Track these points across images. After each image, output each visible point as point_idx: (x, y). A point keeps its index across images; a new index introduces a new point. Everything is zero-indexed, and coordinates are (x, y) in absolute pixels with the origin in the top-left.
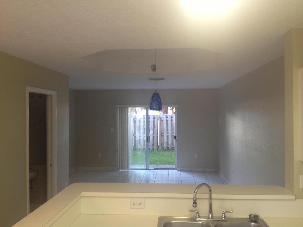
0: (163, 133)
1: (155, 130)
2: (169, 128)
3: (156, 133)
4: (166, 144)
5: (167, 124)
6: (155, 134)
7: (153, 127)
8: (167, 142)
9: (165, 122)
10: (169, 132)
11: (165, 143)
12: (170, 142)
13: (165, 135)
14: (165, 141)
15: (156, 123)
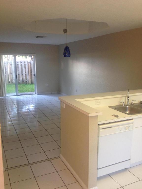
0: (12, 73)
1: (6, 71)
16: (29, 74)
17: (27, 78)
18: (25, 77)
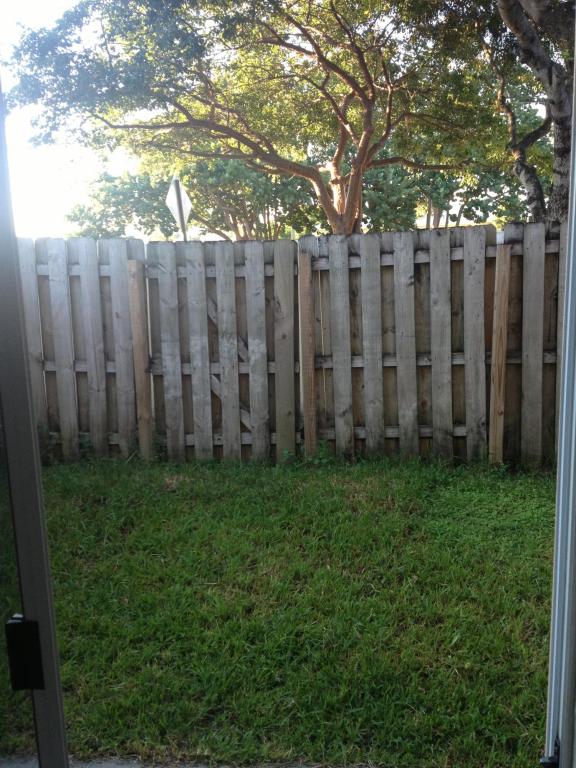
0: (331, 356)
1: (278, 334)
2: (369, 324)
3: (283, 351)
4: (350, 416)
5: (353, 294)
6: (278, 357)
7: (263, 318)
8: (356, 408)
9: (339, 283)
10: (366, 344)
11: (344, 413)
12: (372, 411)
13: (341, 365)
14: (344, 401)
15: (281, 290)
16: (488, 367)
17: (471, 401)
18: (448, 390)
